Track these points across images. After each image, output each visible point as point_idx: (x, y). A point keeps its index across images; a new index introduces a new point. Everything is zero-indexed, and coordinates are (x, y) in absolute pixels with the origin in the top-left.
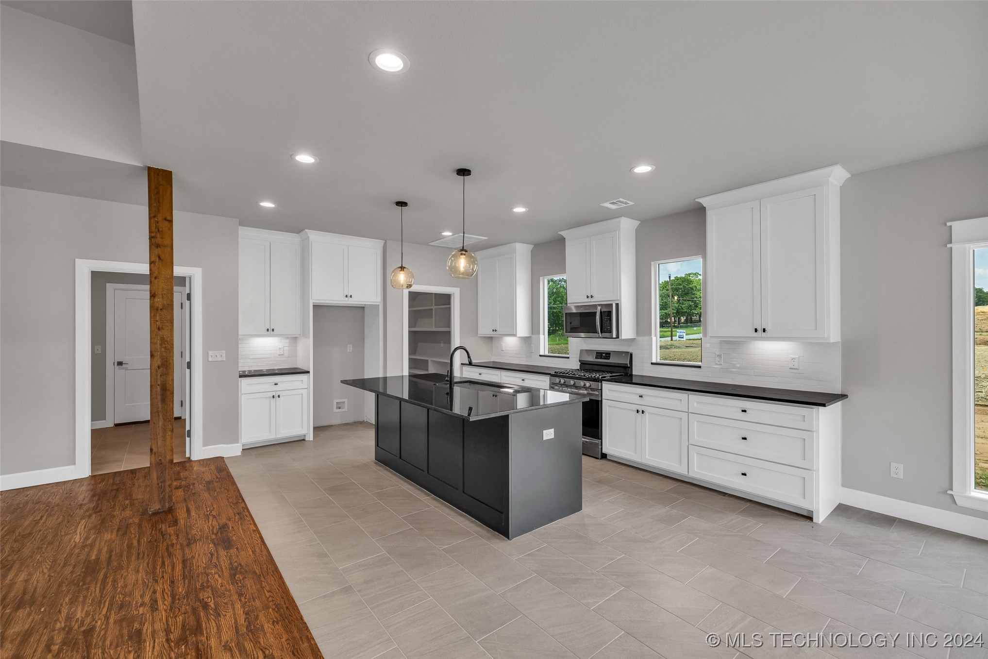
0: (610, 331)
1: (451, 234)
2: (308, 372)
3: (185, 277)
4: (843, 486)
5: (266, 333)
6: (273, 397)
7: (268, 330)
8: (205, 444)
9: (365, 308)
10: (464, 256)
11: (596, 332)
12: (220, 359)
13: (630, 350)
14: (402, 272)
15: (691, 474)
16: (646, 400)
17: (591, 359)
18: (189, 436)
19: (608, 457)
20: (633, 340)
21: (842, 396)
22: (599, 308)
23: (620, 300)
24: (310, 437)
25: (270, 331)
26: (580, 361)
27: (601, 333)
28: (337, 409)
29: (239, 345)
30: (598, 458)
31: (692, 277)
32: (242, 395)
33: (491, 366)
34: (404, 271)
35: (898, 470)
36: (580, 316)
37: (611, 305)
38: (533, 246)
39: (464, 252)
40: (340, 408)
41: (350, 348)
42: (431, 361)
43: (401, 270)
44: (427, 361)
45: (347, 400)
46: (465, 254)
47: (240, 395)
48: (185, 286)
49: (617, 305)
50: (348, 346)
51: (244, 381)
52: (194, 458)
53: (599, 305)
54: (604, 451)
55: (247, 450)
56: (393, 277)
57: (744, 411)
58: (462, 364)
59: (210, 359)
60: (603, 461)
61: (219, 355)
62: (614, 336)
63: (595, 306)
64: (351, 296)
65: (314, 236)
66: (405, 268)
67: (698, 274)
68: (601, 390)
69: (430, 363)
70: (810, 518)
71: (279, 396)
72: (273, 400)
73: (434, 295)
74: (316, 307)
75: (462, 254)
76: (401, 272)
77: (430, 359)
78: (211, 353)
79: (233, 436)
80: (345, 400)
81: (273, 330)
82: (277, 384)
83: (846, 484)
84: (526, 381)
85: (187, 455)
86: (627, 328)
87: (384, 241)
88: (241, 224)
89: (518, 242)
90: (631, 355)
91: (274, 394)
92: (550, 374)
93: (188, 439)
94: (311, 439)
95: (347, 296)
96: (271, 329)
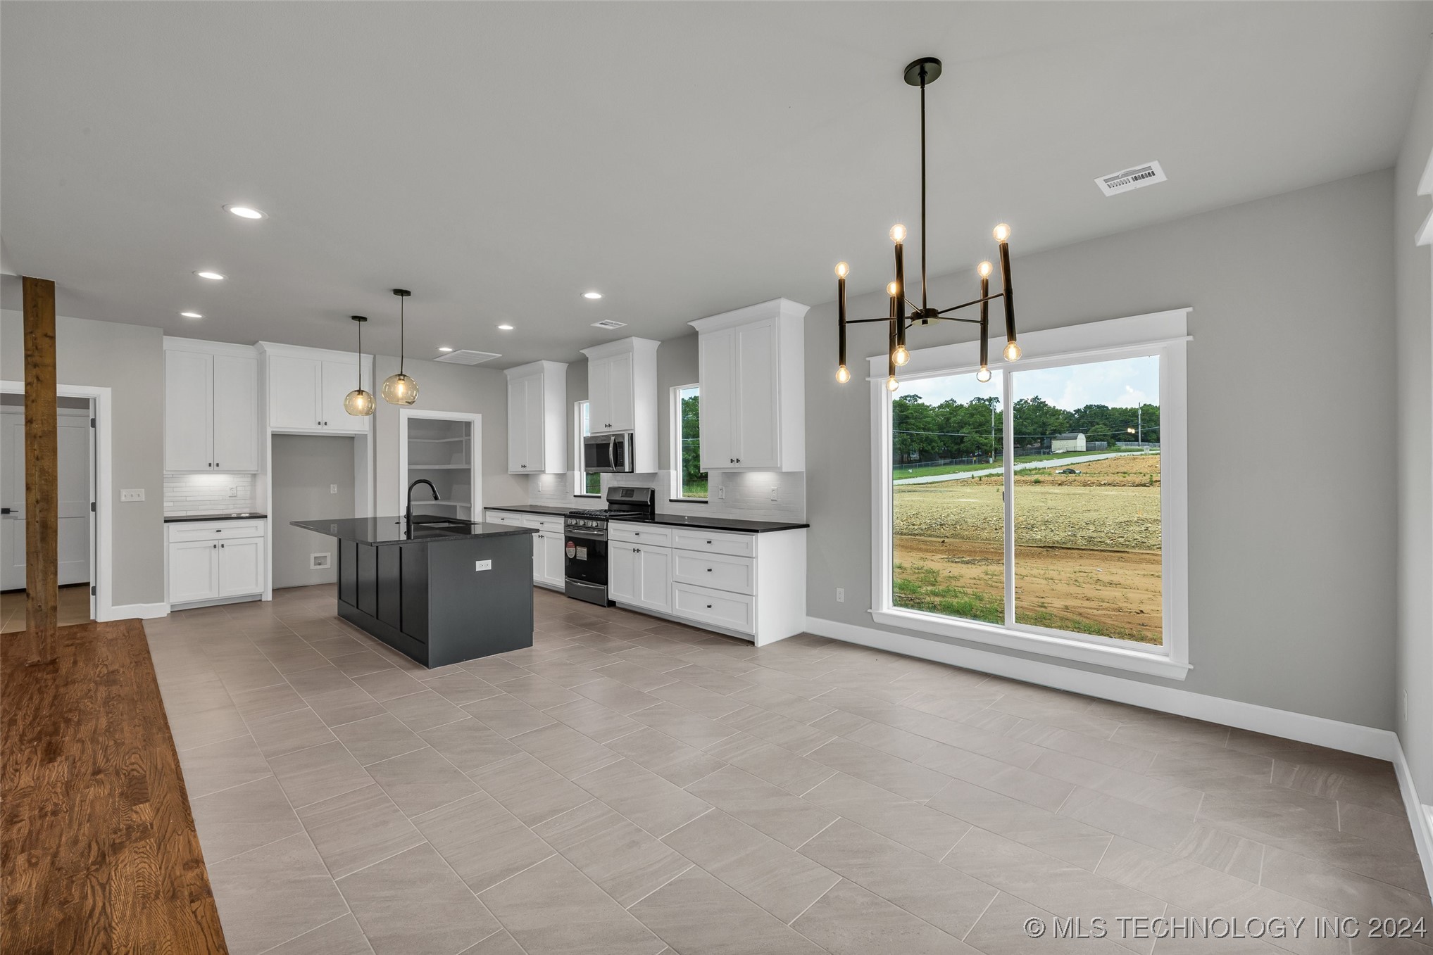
0: (622, 465)
1: (451, 350)
2: (266, 517)
3: (89, 399)
4: (808, 614)
5: (208, 468)
6: (215, 546)
7: (210, 465)
8: (116, 602)
9: (355, 439)
10: (403, 382)
11: (609, 466)
12: (136, 499)
13: (652, 486)
14: (361, 396)
15: (675, 613)
16: (642, 538)
17: (618, 497)
18: (94, 593)
19: (617, 605)
20: (654, 475)
21: (807, 526)
22: (613, 438)
23: (634, 430)
24: (268, 597)
25: (214, 467)
26: (608, 500)
27: (615, 466)
28: (315, 565)
29: (165, 484)
30: (605, 607)
31: (909, 401)
32: (171, 545)
33: (529, 510)
34: (362, 394)
35: (841, 595)
36: (597, 448)
37: (622, 436)
38: (568, 364)
39: (402, 377)
40: (320, 564)
41: (334, 489)
42: (460, 506)
43: (359, 394)
44: (455, 507)
45: (330, 554)
46: (403, 380)
47: (165, 544)
48: (89, 408)
49: (632, 437)
50: (332, 485)
51: (172, 526)
52: (98, 620)
53: (613, 435)
54: (610, 597)
55: (178, 614)
56: (349, 402)
57: (709, 542)
58: (485, 508)
59: (123, 499)
60: (611, 610)
61: (139, 495)
62: (627, 470)
63: (608, 437)
64: (326, 424)
65: (273, 350)
66: (363, 391)
67: (917, 396)
68: (607, 529)
69: (458, 508)
70: (752, 643)
71: (223, 546)
72: (214, 551)
73: (464, 424)
74: (275, 436)
75: (400, 379)
76: (359, 396)
77: (458, 505)
78: (124, 492)
79: (157, 594)
80: (328, 555)
81: (218, 465)
82: (220, 531)
83: (811, 612)
84: (545, 525)
85: (92, 617)
86: (644, 461)
87: (373, 356)
88: (167, 333)
89: (544, 360)
90: (653, 492)
91: (216, 543)
92: (564, 515)
93: (92, 597)
94: (270, 598)
95: (319, 423)
96: (215, 464)
